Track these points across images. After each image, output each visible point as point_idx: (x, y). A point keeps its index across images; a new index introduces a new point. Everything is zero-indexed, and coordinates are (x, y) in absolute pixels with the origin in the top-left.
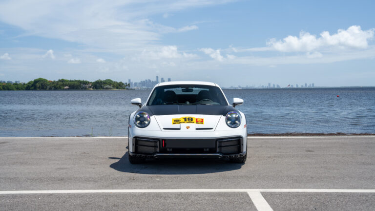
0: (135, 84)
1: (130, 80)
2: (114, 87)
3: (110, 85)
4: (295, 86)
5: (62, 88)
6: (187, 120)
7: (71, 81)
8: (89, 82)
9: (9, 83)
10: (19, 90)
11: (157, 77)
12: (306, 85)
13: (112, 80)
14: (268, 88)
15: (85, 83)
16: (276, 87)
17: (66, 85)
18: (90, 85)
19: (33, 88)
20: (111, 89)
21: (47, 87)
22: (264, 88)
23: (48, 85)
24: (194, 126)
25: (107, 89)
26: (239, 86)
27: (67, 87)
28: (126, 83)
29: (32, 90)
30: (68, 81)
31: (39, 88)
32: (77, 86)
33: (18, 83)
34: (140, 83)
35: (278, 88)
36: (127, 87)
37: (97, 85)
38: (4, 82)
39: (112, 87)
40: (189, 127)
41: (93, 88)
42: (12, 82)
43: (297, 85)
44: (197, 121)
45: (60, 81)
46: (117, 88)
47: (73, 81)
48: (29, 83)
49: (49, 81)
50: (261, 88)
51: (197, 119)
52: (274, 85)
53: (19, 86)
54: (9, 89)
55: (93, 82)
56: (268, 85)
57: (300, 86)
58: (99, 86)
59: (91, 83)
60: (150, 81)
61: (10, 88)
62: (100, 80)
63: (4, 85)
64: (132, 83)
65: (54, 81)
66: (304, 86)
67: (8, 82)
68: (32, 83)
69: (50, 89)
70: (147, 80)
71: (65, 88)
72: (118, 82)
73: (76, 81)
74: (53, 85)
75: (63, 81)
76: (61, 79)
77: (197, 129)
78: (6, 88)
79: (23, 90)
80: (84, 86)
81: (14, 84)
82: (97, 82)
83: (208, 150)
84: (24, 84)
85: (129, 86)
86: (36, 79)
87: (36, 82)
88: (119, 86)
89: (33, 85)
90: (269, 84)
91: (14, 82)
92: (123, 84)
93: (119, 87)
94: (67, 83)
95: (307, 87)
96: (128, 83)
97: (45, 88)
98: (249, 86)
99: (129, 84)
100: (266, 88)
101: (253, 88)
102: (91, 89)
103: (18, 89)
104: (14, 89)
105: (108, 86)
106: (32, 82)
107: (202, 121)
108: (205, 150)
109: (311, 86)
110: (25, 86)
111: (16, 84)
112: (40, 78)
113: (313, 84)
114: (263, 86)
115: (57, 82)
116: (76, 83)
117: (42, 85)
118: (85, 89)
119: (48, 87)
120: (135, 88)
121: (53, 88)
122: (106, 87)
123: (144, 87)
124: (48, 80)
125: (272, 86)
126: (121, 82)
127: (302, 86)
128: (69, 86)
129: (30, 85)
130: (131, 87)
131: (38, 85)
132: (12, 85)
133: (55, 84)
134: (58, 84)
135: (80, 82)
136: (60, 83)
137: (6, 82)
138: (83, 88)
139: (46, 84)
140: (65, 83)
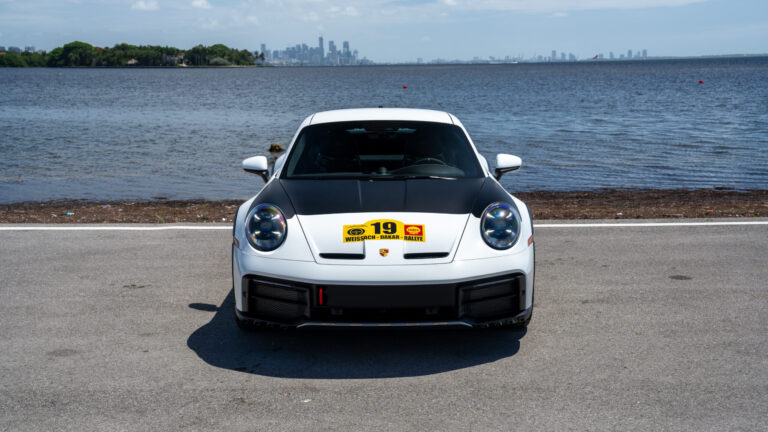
0: (276, 53)
1: (263, 46)
2: (230, 60)
3: (223, 57)
4: (607, 57)
5: (124, 62)
6: (382, 229)
7: (140, 48)
8: (178, 50)
9: (13, 51)
10: (35, 66)
11: (321, 39)
12: (630, 52)
13: (226, 46)
14: (551, 61)
15: (171, 52)
16: (567, 58)
17: (131, 57)
18: (182, 57)
19: (62, 62)
20: (225, 64)
21: (91, 61)
22: (543, 60)
23: (94, 56)
24: (399, 246)
25: (217, 65)
26: (491, 57)
27: (133, 61)
28: (256, 53)
29: (61, 66)
30: (134, 48)
31: (75, 62)
32: (155, 58)
33: (31, 51)
34: (285, 53)
35: (572, 60)
36: (259, 61)
37: (197, 56)
38: (2, 50)
39: (226, 62)
40: (387, 251)
41: (187, 63)
42: (19, 49)
43: (611, 54)
44: (407, 233)
45: (118, 47)
46: (238, 63)
47: (145, 48)
48: (55, 52)
49: (96, 49)
50: (536, 60)
51: (406, 227)
52: (563, 55)
53: (34, 59)
54: (13, 65)
55: (187, 49)
56: (550, 55)
57: (617, 57)
58: (199, 57)
59: (183, 51)
60: (305, 47)
61: (14, 62)
62: (201, 46)
64: (268, 52)
65: (107, 48)
66: (626, 55)
67: (10, 48)
68: (61, 53)
69: (99, 65)
70: (299, 46)
71: (130, 62)
72: (240, 49)
73: (152, 48)
74: (104, 57)
75: (124, 47)
76: (120, 43)
77: (408, 256)
78: (6, 62)
79: (43, 66)
80: (168, 58)
81: (23, 54)
82: (196, 51)
83: (435, 312)
84: (44, 54)
85: (263, 59)
86: (68, 43)
87: (68, 49)
88: (243, 58)
89: (62, 57)
90: (554, 53)
91: (23, 49)
92: (250, 54)
93: (242, 61)
94: (134, 52)
96: (260, 53)
97: (88, 62)
98: (511, 57)
99: (262, 56)
100: (547, 60)
101: (519, 61)
102: (184, 65)
103: (31, 64)
104: (24, 63)
105: (219, 59)
106: (59, 49)
107: (421, 233)
108: (428, 312)
109: (641, 55)
110: (47, 58)
111: (27, 54)
112: (77, 42)
113: (645, 52)
114: (540, 57)
115: (113, 49)
116: (152, 52)
117: (80, 55)
118: (171, 65)
119: (94, 60)
120: (276, 62)
121: (104, 63)
122: (215, 60)
123: (294, 61)
124: (94, 45)
125: (559, 57)
126: (245, 51)
127: (622, 56)
128: (138, 59)
129: (56, 56)
130: (266, 61)
131: (72, 55)
132: (19, 56)
133: (108, 54)
134: (114, 55)
135: (158, 49)
136: (118, 52)
137: (7, 49)
138: (167, 63)
139: (90, 54)
140: (128, 53)
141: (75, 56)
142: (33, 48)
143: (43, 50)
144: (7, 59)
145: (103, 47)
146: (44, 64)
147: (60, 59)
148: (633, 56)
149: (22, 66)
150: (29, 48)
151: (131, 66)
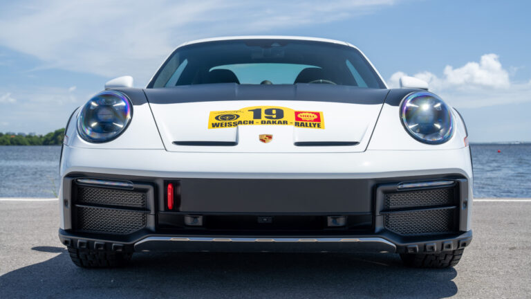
9: (20, 135)
10: (35, 144)
19: (53, 142)
29: (51, 145)
33: (33, 135)
38: (14, 134)
42: (24, 134)
48: (48, 135)
53: (35, 140)
54: (19, 144)
61: (20, 142)
63: (12, 139)
68: (52, 136)
78: (15, 142)
79: (39, 145)
84: (41, 137)
87: (57, 133)
89: (53, 138)
91: (27, 134)
103: (32, 143)
104: (27, 143)
106: (52, 133)
110: (43, 139)
111: (30, 137)
129: (49, 138)
132: (24, 138)
137: (17, 134)
141: (61, 138)
144: (16, 140)
146: (41, 143)
147: (52, 140)
149: (25, 145)
150: (31, 133)
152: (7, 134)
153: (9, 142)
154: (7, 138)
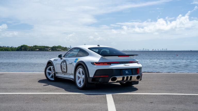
1: (70, 46)
2: (62, 49)
4: (157, 50)
5: (35, 50)
7: (40, 46)
8: (49, 47)
10: (13, 51)
12: (163, 49)
13: (61, 46)
14: (143, 51)
15: (47, 47)
16: (147, 50)
17: (37, 49)
18: (50, 49)
19: (20, 50)
20: (60, 50)
21: (27, 49)
23: (28, 48)
25: (58, 50)
26: (128, 50)
27: (38, 50)
28: (69, 48)
30: (38, 46)
31: (23, 50)
32: (43, 49)
33: (12, 47)
35: (148, 51)
37: (54, 48)
38: (5, 47)
39: (61, 50)
41: (51, 50)
43: (158, 49)
45: (34, 46)
46: (64, 50)
47: (41, 46)
48: (18, 47)
50: (139, 51)
52: (146, 49)
53: (13, 49)
54: (8, 51)
55: (51, 47)
57: (159, 50)
62: (55, 46)
65: (31, 46)
66: (162, 50)
67: (7, 47)
69: (29, 50)
71: (37, 50)
72: (64, 47)
73: (43, 46)
74: (31, 48)
75: (36, 46)
78: (6, 50)
79: (15, 51)
81: (10, 48)
82: (53, 47)
86: (22, 45)
87: (22, 46)
89: (20, 48)
90: (144, 49)
92: (67, 48)
93: (65, 50)
94: (38, 47)
95: (163, 50)
98: (133, 50)
101: (135, 51)
102: (50, 51)
104: (11, 50)
105: (59, 49)
106: (20, 46)
109: (166, 50)
110: (16, 49)
112: (24, 45)
113: (166, 49)
114: (140, 50)
115: (33, 47)
117: (25, 48)
118: (47, 51)
121: (31, 50)
124: (28, 46)
125: (145, 50)
126: (66, 47)
127: (161, 50)
128: (39, 49)
132: (9, 48)
133: (32, 48)
134: (33, 48)
135: (44, 47)
136: (34, 47)
138: (46, 50)
139: (27, 48)
140: (37, 47)
141: (23, 48)
142: (13, 46)
143: (15, 47)
145: (30, 46)
146: (15, 50)
148: (164, 50)
151: (37, 51)
152: (3, 47)
153: (4, 49)
154: (3, 48)
